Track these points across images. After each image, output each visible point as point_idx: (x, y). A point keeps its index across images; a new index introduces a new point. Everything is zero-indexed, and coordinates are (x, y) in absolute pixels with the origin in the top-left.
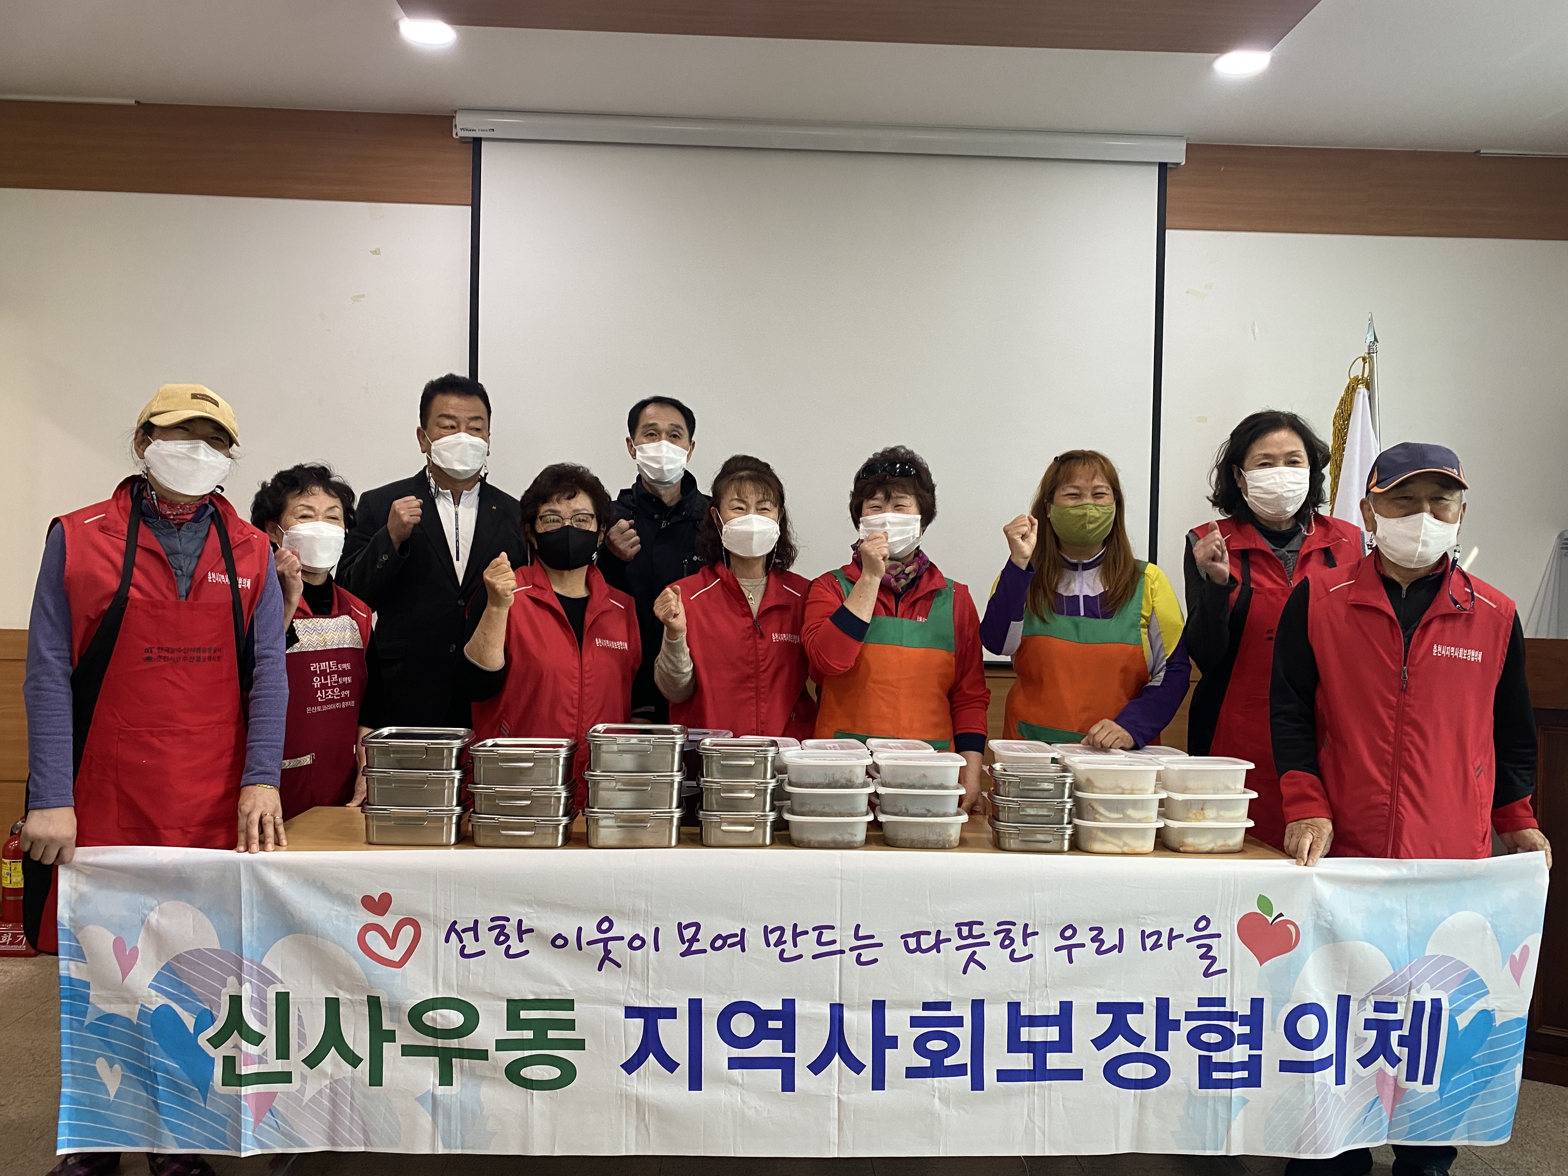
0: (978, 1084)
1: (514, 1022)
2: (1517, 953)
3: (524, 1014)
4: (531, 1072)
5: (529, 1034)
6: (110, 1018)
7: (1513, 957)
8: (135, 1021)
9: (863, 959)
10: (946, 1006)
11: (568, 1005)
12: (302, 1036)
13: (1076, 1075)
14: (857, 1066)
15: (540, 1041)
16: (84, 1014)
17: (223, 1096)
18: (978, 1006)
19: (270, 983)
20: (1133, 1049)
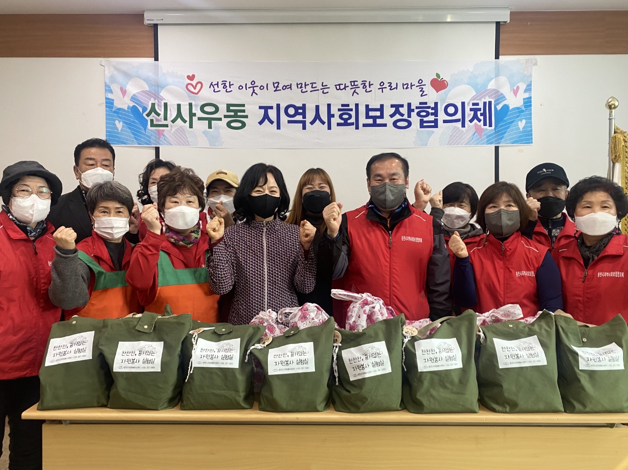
0: (357, 128)
1: (228, 110)
2: (515, 88)
3: (231, 108)
4: (233, 124)
5: (232, 114)
6: (119, 109)
7: (514, 90)
8: (126, 109)
9: (324, 92)
10: (348, 105)
11: (243, 105)
12: (171, 114)
13: (385, 125)
14: (323, 123)
15: (236, 116)
16: (112, 108)
17: (151, 130)
18: (357, 105)
19: (162, 100)
20: (401, 117)
